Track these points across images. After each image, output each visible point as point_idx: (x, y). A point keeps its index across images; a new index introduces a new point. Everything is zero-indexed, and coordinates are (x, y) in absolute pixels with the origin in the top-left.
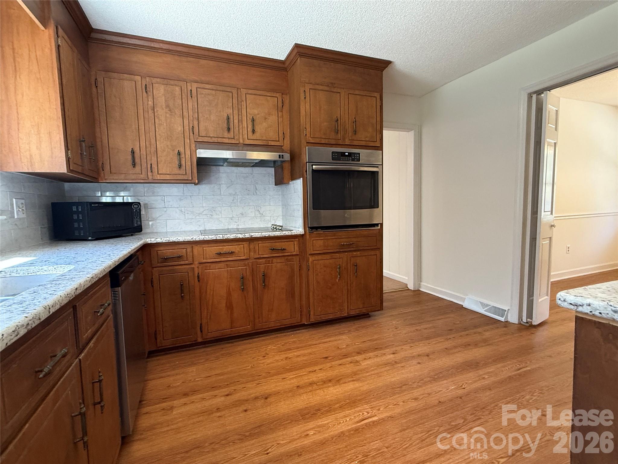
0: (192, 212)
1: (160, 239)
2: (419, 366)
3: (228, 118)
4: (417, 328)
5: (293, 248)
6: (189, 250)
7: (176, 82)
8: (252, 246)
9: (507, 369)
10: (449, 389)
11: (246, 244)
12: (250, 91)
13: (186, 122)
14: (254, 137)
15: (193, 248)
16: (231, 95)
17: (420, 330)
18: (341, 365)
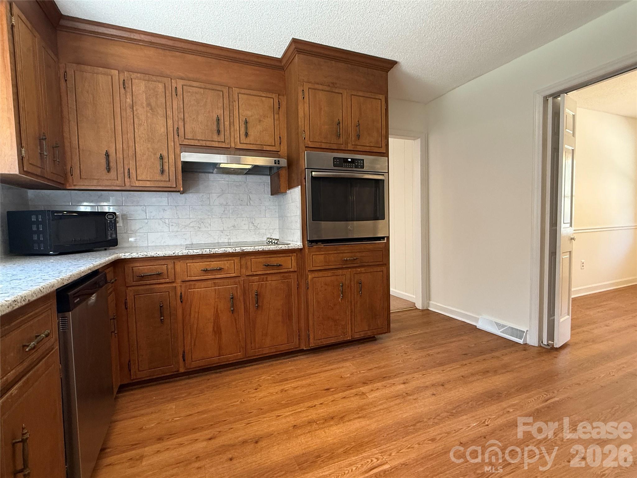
0: (178, 224)
1: (136, 254)
2: (434, 397)
3: (218, 120)
4: (429, 352)
5: (290, 263)
6: (170, 266)
7: (159, 78)
8: (243, 262)
9: (534, 400)
10: (470, 426)
11: (237, 260)
12: (243, 91)
13: (170, 122)
14: (248, 141)
15: (176, 263)
16: (222, 94)
17: (432, 355)
18: (344, 398)
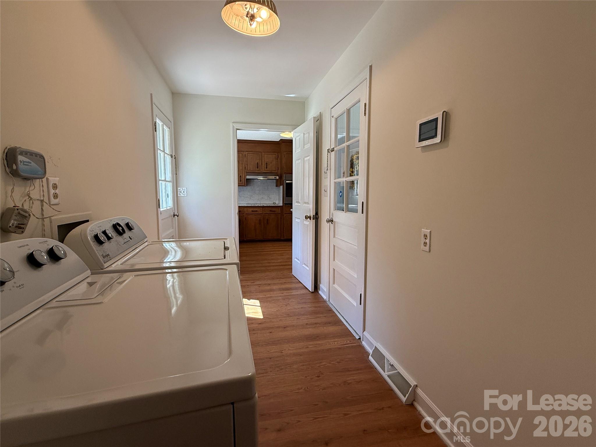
0: (244, 196)
3: (258, 163)
5: (278, 211)
6: (243, 209)
7: (241, 152)
8: (263, 209)
11: (262, 208)
12: (266, 153)
13: (243, 165)
14: (267, 169)
16: (259, 155)
